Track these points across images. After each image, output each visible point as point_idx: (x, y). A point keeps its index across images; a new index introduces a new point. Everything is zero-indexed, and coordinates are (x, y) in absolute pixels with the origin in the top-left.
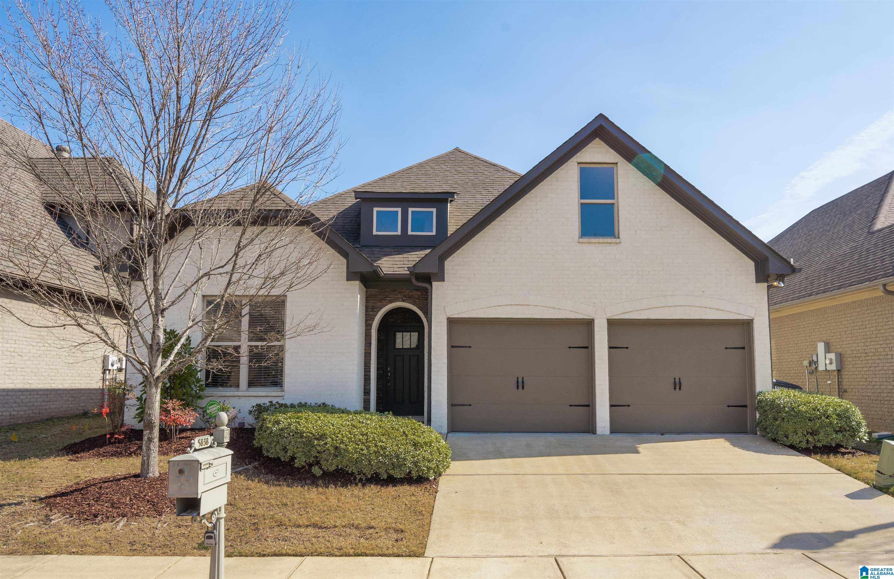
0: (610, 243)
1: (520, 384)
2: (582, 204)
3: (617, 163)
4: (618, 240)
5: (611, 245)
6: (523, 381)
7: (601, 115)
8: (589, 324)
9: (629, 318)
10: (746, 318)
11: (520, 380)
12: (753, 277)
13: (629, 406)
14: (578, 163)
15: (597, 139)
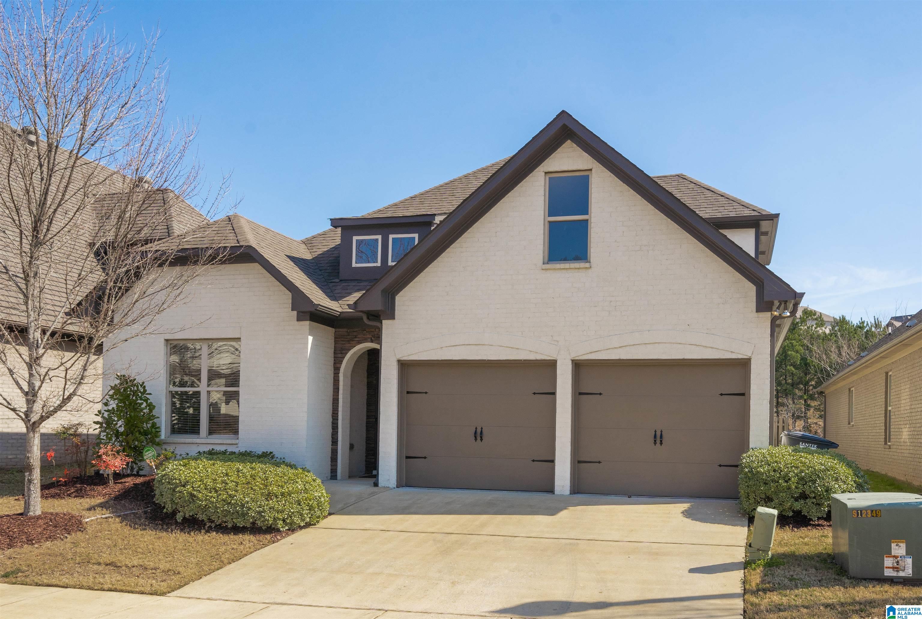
0: (579, 268)
1: (479, 435)
2: (550, 222)
3: (591, 170)
4: (587, 265)
5: (580, 270)
6: (481, 431)
7: (563, 112)
8: (552, 365)
9: (597, 358)
10: (740, 357)
11: (479, 431)
12: (753, 305)
13: (599, 462)
14: (546, 173)
15: (569, 141)
